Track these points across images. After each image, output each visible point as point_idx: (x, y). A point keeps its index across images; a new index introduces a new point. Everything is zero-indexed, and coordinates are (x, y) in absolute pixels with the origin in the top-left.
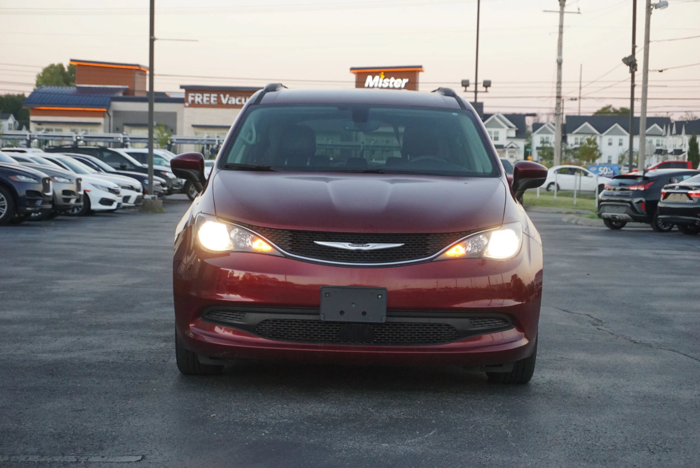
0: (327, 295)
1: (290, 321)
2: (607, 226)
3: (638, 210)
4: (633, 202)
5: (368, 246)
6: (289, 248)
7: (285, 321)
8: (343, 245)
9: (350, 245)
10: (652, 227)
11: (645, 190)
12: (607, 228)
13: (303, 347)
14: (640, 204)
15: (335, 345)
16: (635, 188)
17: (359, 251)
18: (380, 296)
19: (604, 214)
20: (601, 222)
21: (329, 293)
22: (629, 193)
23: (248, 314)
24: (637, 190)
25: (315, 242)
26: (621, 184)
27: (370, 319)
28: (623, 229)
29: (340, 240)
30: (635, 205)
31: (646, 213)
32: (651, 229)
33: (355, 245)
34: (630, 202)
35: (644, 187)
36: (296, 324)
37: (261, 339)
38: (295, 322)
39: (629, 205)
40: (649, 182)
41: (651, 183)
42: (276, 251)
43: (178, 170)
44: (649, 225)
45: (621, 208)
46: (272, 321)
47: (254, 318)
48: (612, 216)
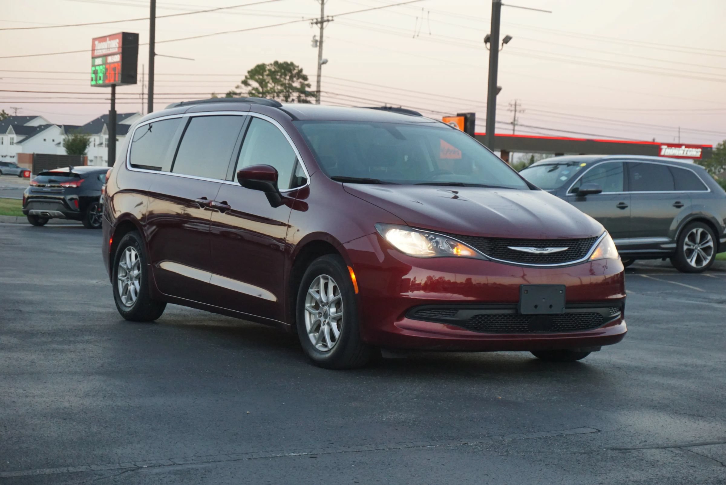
0: (526, 292)
1: (495, 315)
2: (31, 223)
3: (72, 208)
4: (65, 198)
5: (547, 250)
6: (489, 253)
7: (496, 316)
8: (530, 249)
9: (535, 249)
10: (83, 224)
11: (77, 187)
12: (31, 225)
13: (504, 337)
14: (73, 201)
15: (524, 334)
16: (67, 185)
17: (541, 254)
18: (561, 292)
19: (33, 211)
20: (25, 219)
21: (527, 291)
22: (61, 190)
23: (460, 311)
24: (69, 187)
25: (508, 247)
26: (50, 181)
27: (554, 311)
28: (46, 225)
29: (525, 245)
30: (68, 202)
31: (79, 210)
32: (82, 225)
33: (539, 249)
34: (64, 200)
35: (77, 184)
36: (499, 318)
37: (469, 332)
38: (498, 316)
39: (61, 201)
40: (81, 179)
41: (82, 181)
42: (480, 255)
43: (251, 181)
44: (81, 222)
45: (52, 205)
46: (481, 316)
47: (466, 314)
48: (42, 212)
